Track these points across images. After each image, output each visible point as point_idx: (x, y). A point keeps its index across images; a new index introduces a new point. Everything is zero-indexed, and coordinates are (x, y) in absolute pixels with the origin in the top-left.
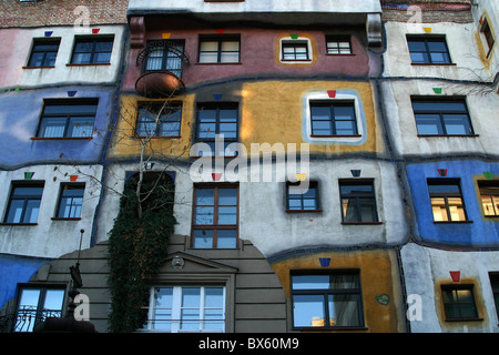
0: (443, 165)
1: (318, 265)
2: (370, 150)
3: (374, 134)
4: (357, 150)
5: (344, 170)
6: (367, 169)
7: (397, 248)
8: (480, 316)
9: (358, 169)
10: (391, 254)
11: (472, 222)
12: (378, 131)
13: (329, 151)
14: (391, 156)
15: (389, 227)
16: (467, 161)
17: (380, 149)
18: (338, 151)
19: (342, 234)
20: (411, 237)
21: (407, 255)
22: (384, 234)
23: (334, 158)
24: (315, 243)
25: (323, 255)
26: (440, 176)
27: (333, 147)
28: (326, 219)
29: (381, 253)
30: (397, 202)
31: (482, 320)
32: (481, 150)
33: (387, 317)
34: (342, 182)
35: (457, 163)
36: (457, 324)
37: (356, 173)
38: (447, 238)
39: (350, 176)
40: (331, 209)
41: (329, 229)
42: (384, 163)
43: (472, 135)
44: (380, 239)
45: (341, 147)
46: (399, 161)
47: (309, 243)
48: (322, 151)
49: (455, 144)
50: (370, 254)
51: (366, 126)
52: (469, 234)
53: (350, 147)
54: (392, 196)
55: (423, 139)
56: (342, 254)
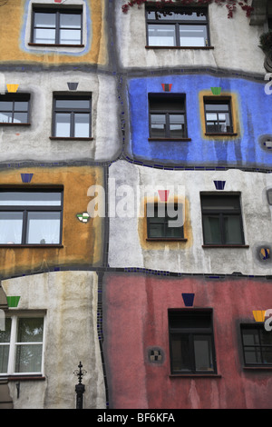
0: (168, 79)
1: (18, 180)
2: (92, 62)
3: (98, 45)
4: (77, 62)
5: (61, 82)
6: (85, 82)
7: (105, 165)
8: (185, 237)
9: (75, 81)
10: (98, 172)
11: (190, 140)
12: (104, 41)
13: (47, 62)
14: (114, 69)
15: (99, 143)
16: (195, 75)
17: (103, 61)
18: (57, 62)
19: (49, 149)
20: (122, 155)
21: (116, 172)
22: (94, 150)
23: (52, 69)
24: (19, 158)
25: (25, 171)
26: (163, 91)
27: (51, 58)
28: (34, 133)
29: (87, 170)
30: (113, 118)
31: (186, 241)
32: (213, 64)
33: (85, 236)
34: (57, 96)
35: (184, 77)
36: (159, 244)
37: (73, 85)
38: (160, 157)
39: (66, 88)
40: (41, 123)
41: (36, 144)
42: (104, 76)
43: (208, 47)
44: (88, 155)
45: (60, 58)
46: (121, 74)
47: (11, 158)
48: (39, 61)
49: (186, 57)
50: (76, 170)
51: (91, 35)
52: (185, 153)
53: (70, 58)
54: (108, 111)
55: (151, 51)
56: (46, 170)
